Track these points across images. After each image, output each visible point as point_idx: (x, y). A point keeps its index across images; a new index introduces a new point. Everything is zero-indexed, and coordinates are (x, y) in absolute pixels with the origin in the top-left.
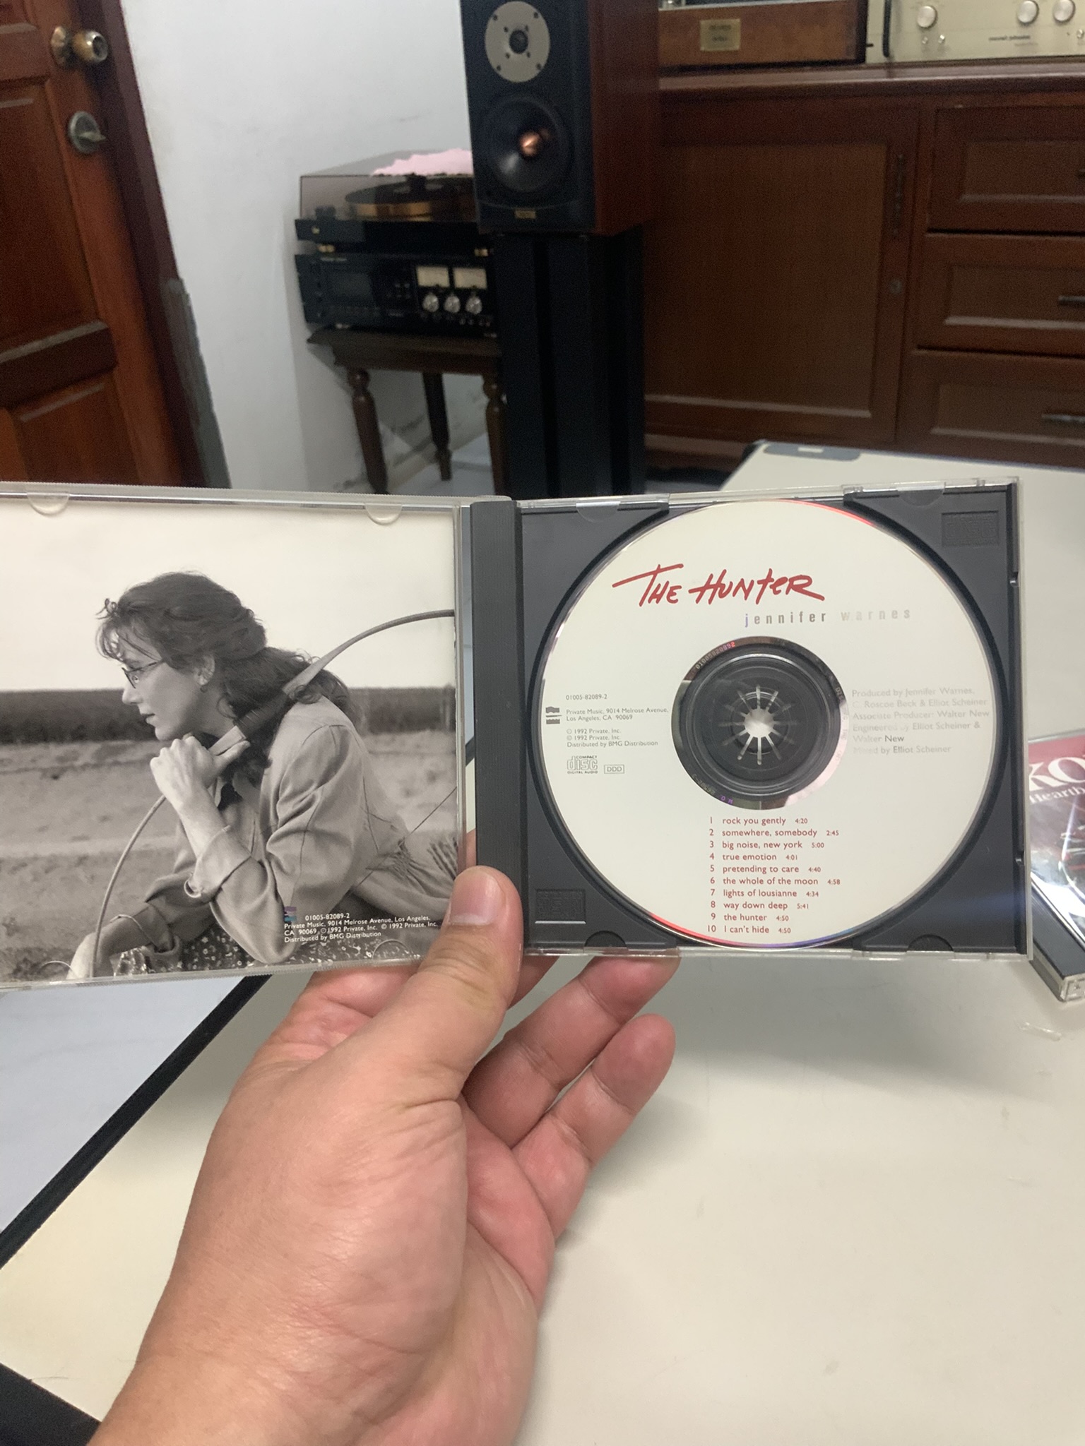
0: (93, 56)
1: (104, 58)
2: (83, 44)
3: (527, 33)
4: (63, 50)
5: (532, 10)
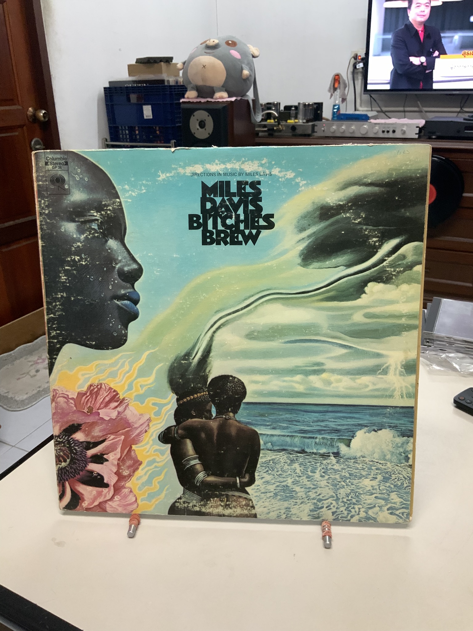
0: (42, 119)
1: (47, 119)
2: (39, 114)
3: (205, 122)
4: (31, 116)
5: (207, 114)
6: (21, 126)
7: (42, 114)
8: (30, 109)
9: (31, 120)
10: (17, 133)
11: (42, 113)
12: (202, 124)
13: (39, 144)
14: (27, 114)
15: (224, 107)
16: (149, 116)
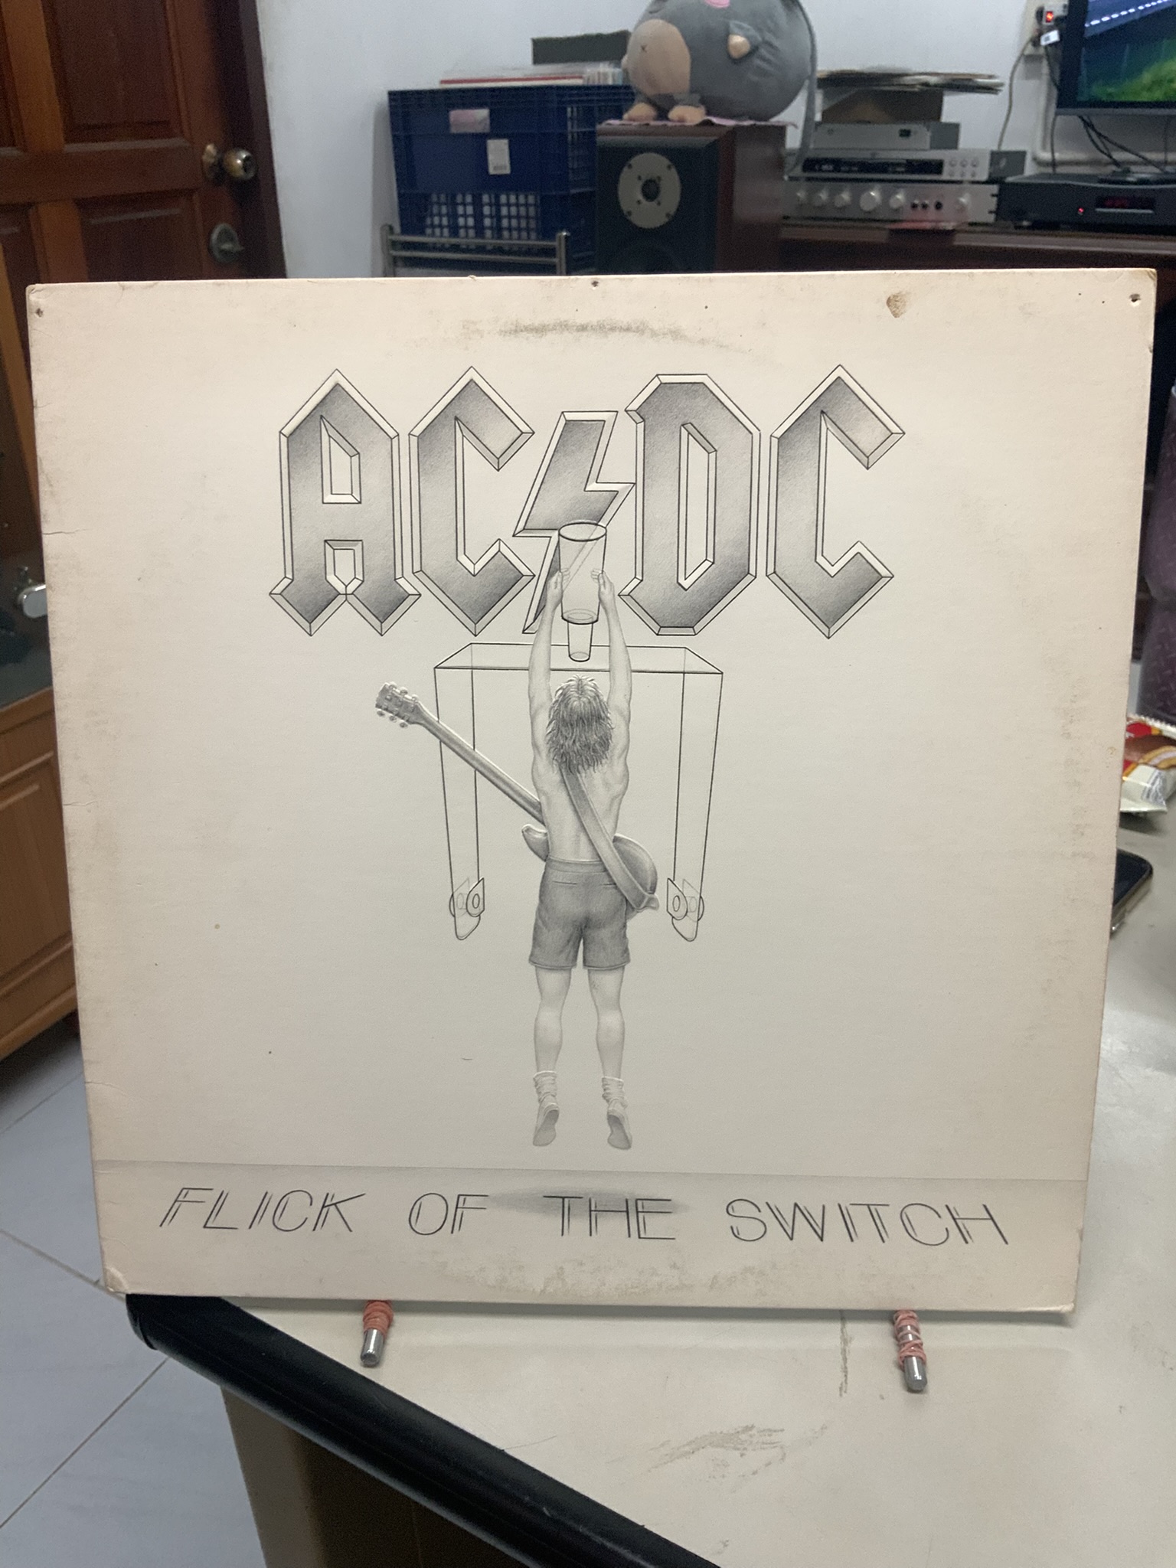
0: (241, 173)
1: (251, 175)
2: (233, 161)
3: (659, 182)
4: (213, 166)
5: (665, 161)
6: (189, 193)
7: (239, 162)
8: (210, 148)
9: (211, 176)
10: (176, 211)
11: (239, 159)
12: (651, 190)
13: (232, 240)
14: (201, 161)
15: (712, 146)
16: (501, 167)
